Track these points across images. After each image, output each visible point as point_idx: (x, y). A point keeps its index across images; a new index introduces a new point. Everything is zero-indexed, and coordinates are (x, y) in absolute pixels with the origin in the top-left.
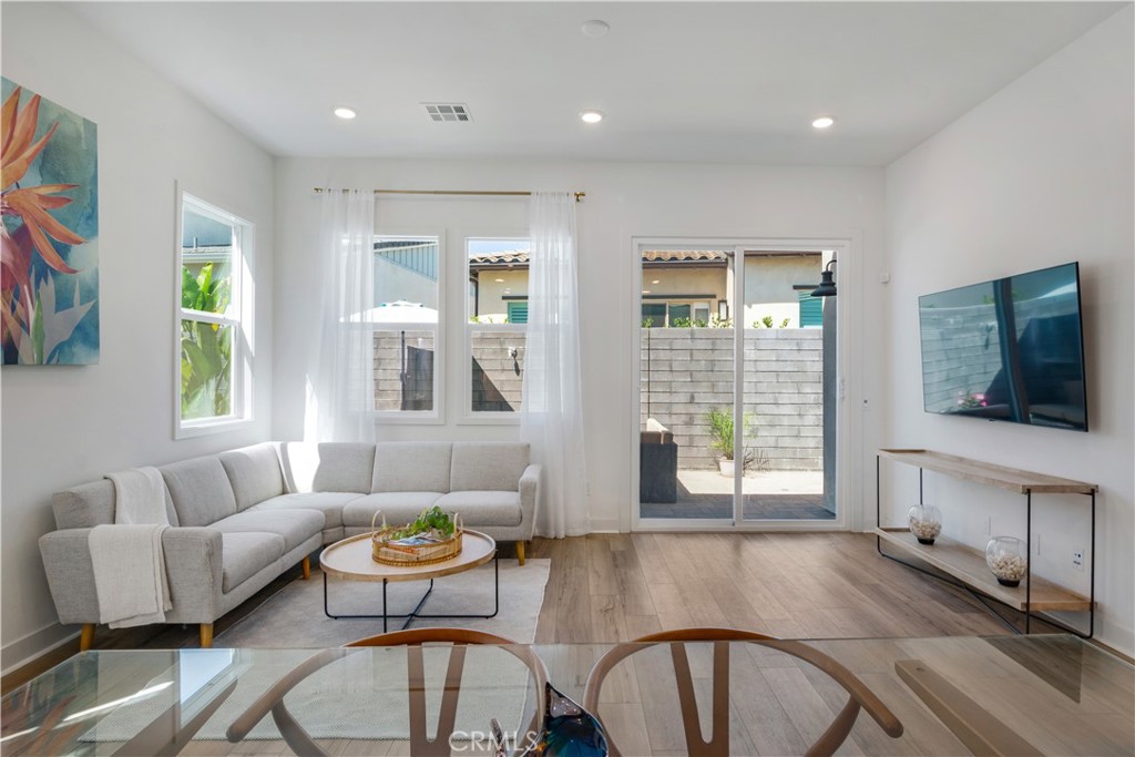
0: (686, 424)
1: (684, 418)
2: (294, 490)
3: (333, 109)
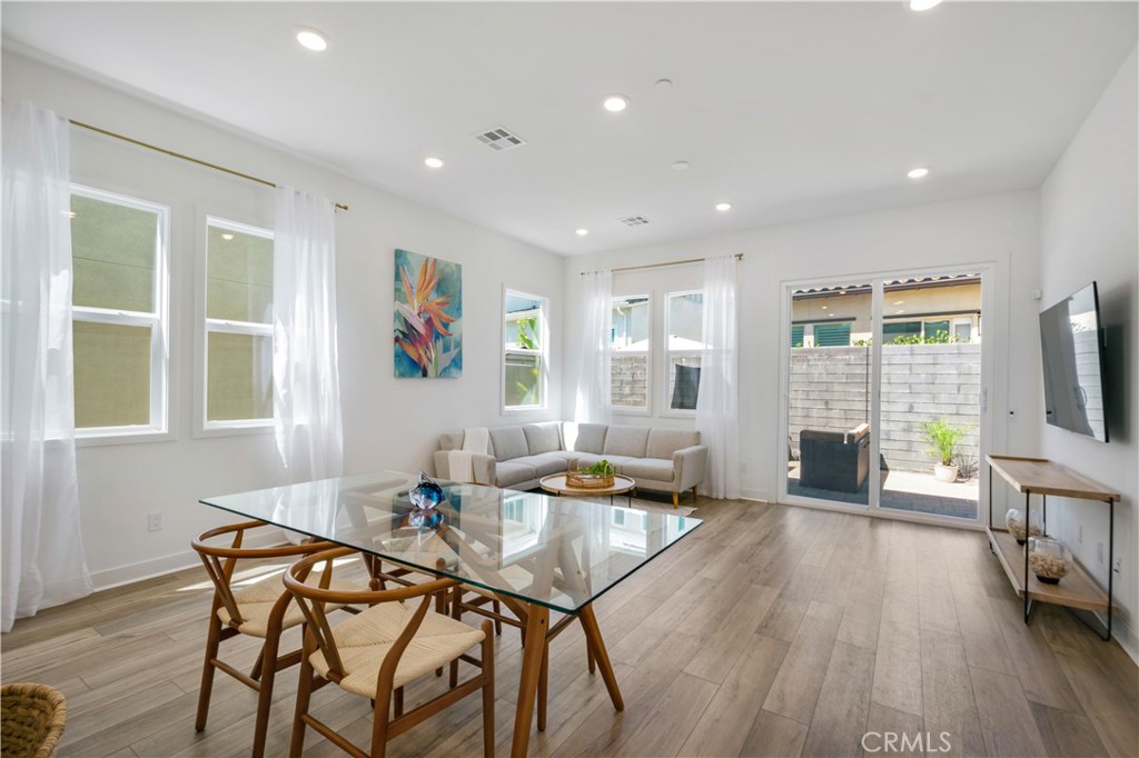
0: (904, 430)
1: (902, 425)
2: (565, 449)
3: (575, 230)
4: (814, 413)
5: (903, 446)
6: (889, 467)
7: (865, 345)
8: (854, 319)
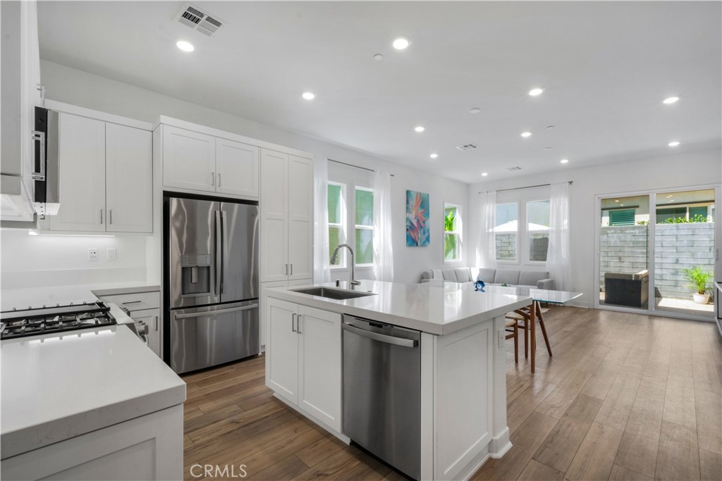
3: (481, 173)
4: (612, 264)
5: (672, 283)
6: (662, 295)
7: (645, 224)
8: (638, 207)
